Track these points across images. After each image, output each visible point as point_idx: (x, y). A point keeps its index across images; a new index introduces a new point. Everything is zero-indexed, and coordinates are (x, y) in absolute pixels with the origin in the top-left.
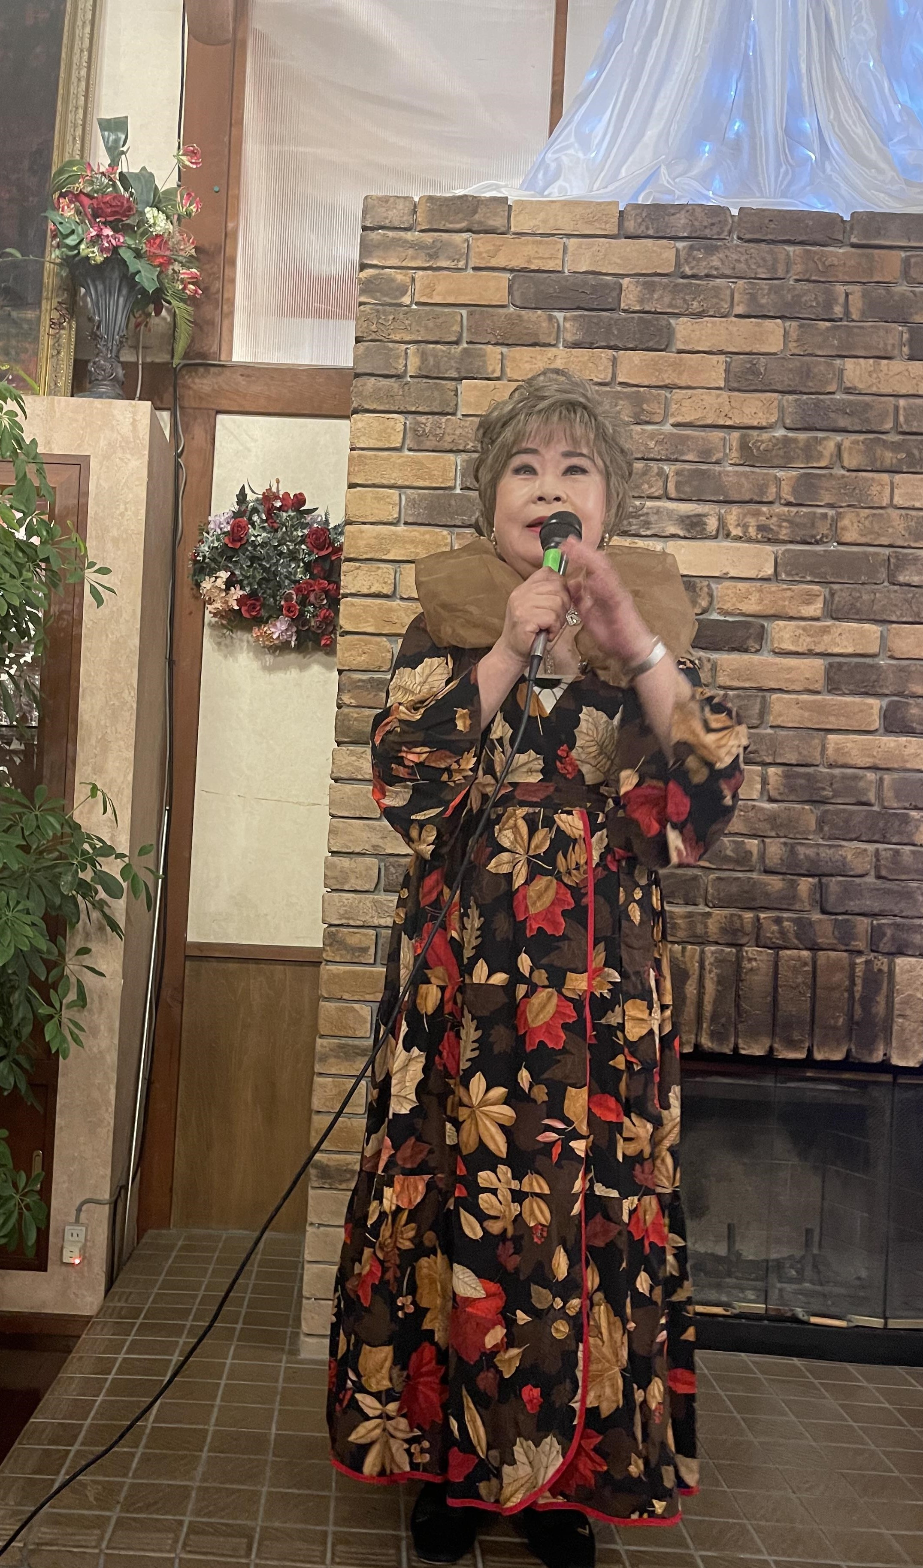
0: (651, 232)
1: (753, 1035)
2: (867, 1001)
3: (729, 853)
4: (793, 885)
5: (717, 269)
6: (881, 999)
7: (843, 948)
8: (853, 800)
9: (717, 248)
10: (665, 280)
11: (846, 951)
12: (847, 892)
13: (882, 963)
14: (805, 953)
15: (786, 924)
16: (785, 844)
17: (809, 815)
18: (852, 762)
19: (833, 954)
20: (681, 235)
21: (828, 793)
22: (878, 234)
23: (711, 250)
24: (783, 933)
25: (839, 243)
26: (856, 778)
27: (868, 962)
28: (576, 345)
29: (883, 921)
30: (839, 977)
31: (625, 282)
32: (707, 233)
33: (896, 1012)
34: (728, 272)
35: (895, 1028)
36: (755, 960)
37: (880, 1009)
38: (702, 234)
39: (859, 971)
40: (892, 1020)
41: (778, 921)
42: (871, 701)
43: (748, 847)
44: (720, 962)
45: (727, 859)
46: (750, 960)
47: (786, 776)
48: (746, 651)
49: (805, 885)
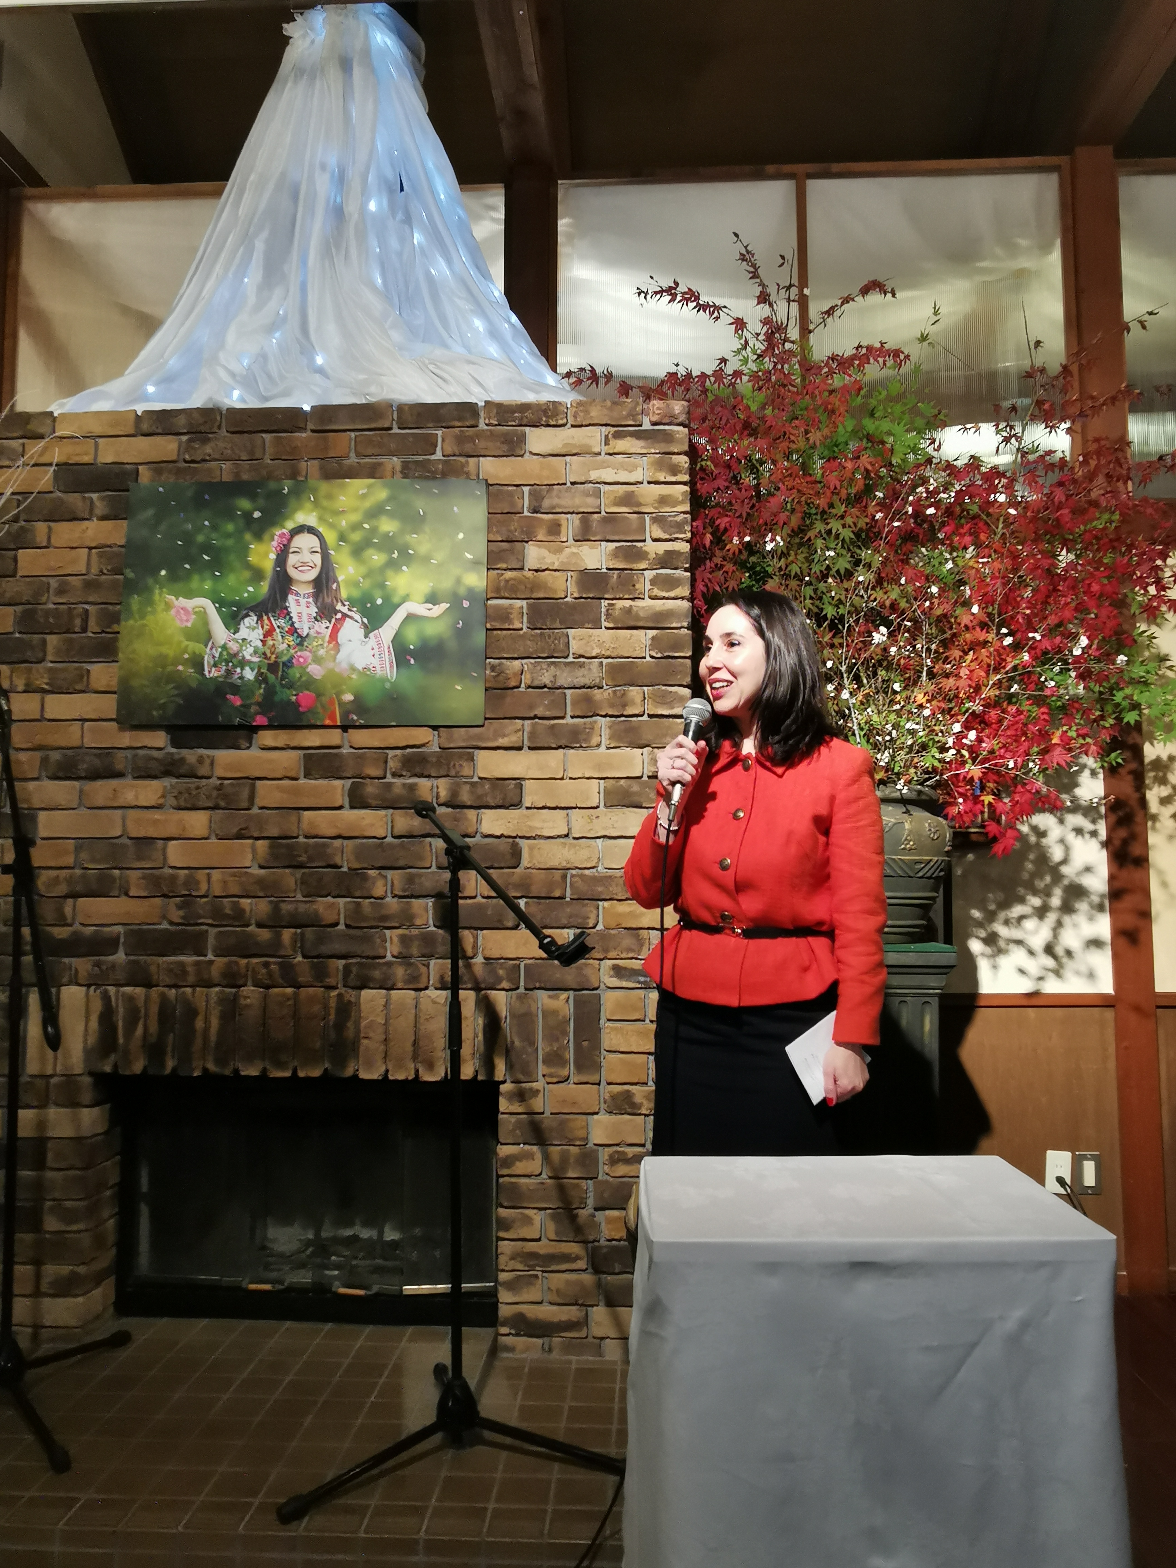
0: (160, 431)
1: (249, 1059)
2: (340, 1026)
3: (228, 911)
4: (278, 936)
5: (210, 455)
6: (350, 1024)
7: (320, 984)
8: (323, 864)
9: (209, 439)
10: (171, 465)
11: (321, 987)
12: (320, 940)
13: (350, 995)
14: (289, 990)
15: (272, 966)
16: (271, 902)
17: (289, 878)
18: (321, 833)
19: (311, 990)
20: (181, 431)
21: (303, 858)
22: (330, 421)
23: (205, 441)
24: (270, 974)
25: (303, 429)
26: (325, 845)
27: (340, 996)
28: (103, 518)
29: (351, 961)
30: (317, 1008)
31: (140, 467)
32: (203, 429)
33: (362, 1035)
34: (217, 456)
35: (362, 1048)
36: (249, 997)
37: (350, 1032)
38: (199, 429)
39: (333, 1003)
40: (359, 1041)
41: (266, 965)
42: (338, 783)
43: (242, 906)
44: (222, 1001)
45: (227, 916)
46: (246, 997)
47: (271, 847)
48: (238, 748)
49: (287, 934)
